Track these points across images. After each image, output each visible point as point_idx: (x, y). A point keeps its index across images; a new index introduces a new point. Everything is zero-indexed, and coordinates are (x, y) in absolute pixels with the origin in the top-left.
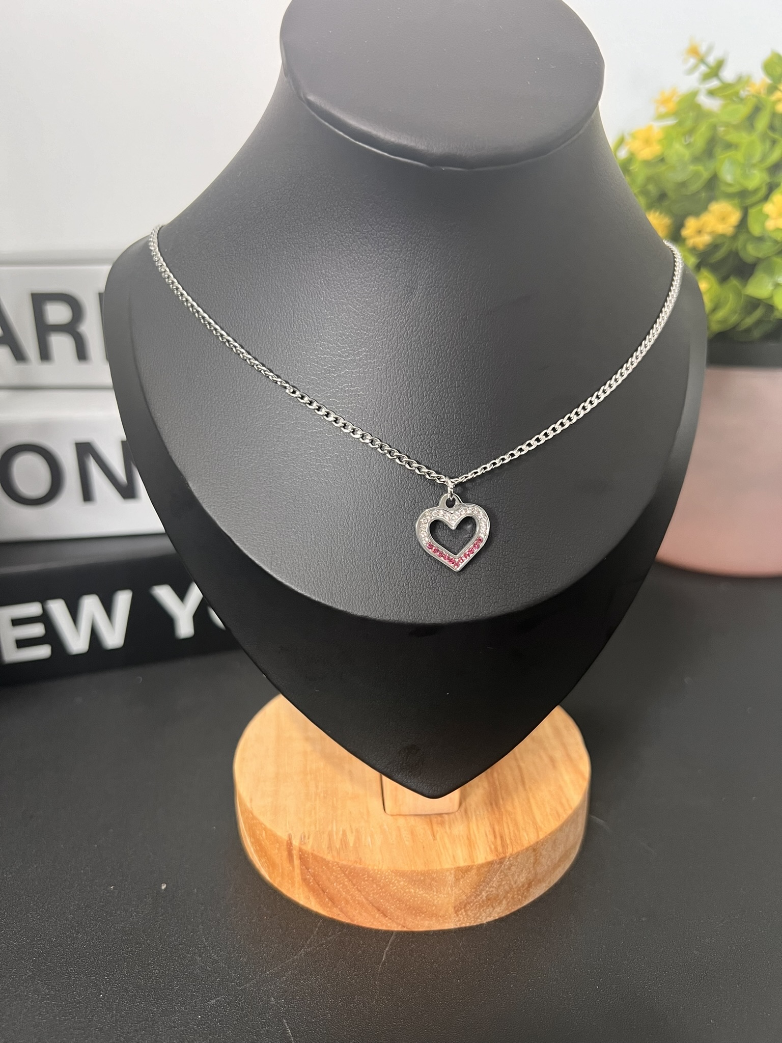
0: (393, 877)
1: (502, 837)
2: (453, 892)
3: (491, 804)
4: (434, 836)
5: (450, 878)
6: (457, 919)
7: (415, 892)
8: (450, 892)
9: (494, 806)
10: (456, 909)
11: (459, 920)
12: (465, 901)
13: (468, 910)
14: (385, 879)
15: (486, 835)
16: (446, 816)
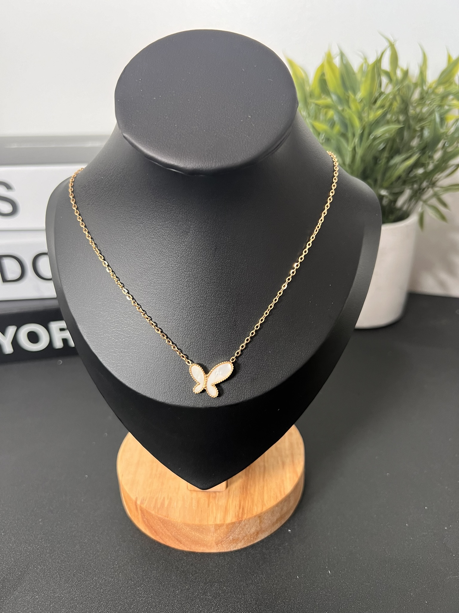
0: (183, 526)
1: (243, 509)
2: (214, 535)
3: (243, 488)
4: (209, 505)
5: (212, 529)
6: (218, 548)
7: (195, 534)
8: (213, 535)
9: (245, 489)
10: (217, 543)
11: (219, 549)
12: (221, 540)
13: (223, 544)
14: (179, 526)
15: (235, 507)
16: (218, 493)
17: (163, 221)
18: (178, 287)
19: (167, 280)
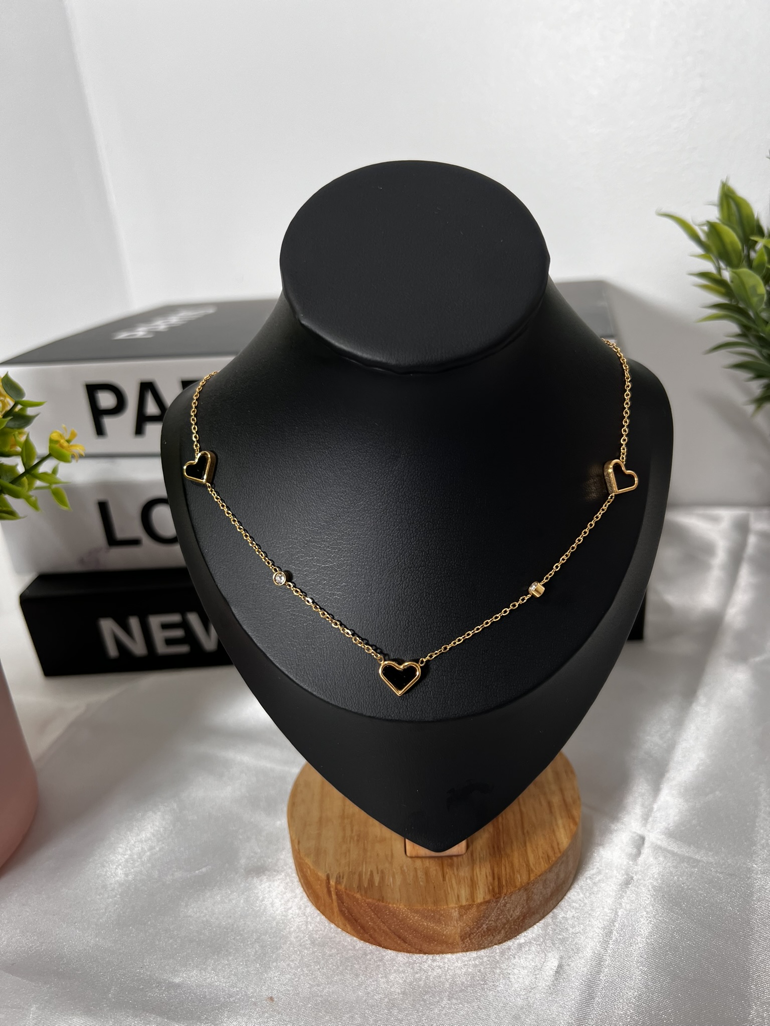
1: (499, 879)
2: (459, 925)
3: (494, 848)
4: (444, 877)
6: (464, 946)
7: (427, 925)
8: (456, 925)
9: (496, 850)
10: (462, 938)
11: (466, 946)
12: (469, 932)
13: (472, 939)
14: (403, 914)
15: (486, 876)
16: (455, 859)
17: (361, 443)
18: (385, 539)
19: (367, 530)
